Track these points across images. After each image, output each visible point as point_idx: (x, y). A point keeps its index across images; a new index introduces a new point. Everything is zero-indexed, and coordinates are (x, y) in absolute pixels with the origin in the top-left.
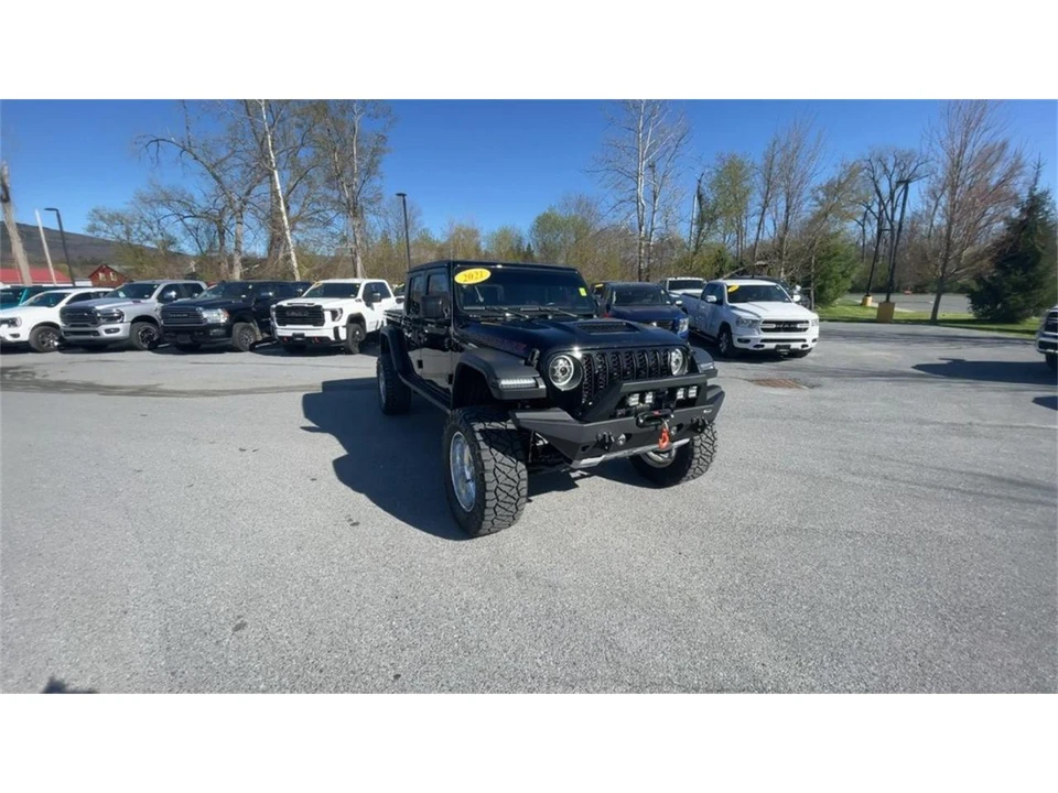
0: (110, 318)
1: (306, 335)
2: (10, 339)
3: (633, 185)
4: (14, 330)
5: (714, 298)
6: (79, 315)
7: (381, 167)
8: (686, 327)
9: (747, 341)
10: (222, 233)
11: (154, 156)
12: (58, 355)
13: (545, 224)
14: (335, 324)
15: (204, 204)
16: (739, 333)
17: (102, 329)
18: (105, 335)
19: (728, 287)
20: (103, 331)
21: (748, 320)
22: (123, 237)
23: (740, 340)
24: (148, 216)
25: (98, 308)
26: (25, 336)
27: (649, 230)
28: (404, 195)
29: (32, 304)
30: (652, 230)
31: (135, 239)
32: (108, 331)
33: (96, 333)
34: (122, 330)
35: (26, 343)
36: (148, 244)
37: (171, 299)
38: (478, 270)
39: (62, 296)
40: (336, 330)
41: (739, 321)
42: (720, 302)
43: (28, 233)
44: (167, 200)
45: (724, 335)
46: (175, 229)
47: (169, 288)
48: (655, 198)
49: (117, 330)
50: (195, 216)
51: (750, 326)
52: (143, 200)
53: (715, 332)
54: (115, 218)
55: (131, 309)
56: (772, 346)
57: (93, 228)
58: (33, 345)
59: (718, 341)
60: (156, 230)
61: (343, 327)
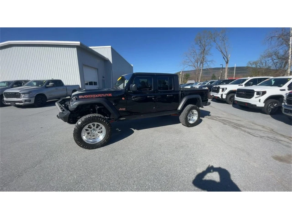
1: (214, 96)
11: (270, 42)
14: (222, 93)
22: (255, 67)
24: (263, 61)
40: (222, 95)
46: (270, 64)
52: (263, 56)
54: (255, 63)
60: (264, 65)
61: (225, 94)
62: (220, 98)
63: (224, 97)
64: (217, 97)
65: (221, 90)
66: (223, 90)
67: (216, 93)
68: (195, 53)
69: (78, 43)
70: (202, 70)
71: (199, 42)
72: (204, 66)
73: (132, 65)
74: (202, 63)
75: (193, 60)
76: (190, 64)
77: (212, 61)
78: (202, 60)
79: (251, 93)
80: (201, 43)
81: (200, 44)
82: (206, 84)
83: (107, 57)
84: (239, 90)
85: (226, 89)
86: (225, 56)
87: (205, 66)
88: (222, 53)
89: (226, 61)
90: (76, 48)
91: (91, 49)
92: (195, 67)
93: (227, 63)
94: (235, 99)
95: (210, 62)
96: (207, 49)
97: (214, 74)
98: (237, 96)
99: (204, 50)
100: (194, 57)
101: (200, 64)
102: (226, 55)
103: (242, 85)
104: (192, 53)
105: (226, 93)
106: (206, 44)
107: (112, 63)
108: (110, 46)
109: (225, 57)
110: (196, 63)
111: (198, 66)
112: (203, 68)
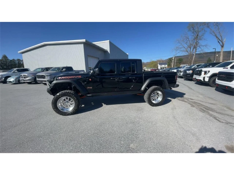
1: (196, 78)
14: (205, 76)
40: (204, 78)
61: (207, 77)
62: (202, 80)
63: (207, 80)
64: (199, 80)
65: (203, 73)
66: (205, 73)
67: (198, 76)
68: (188, 40)
69: (84, 40)
71: (191, 29)
72: (197, 50)
73: (128, 54)
74: (195, 47)
75: (186, 46)
76: (182, 49)
77: (206, 46)
78: (196, 45)
79: (231, 75)
80: (194, 29)
81: (192, 31)
82: (192, 67)
83: (106, 49)
84: (220, 73)
85: (209, 71)
86: (219, 40)
87: (199, 51)
88: (217, 37)
89: (221, 45)
90: (83, 44)
91: (94, 44)
92: (188, 52)
93: (222, 46)
94: (217, 82)
95: (204, 47)
96: (200, 34)
97: (209, 58)
98: (218, 79)
99: (198, 35)
100: (187, 43)
101: (193, 49)
102: (221, 39)
103: (227, 68)
104: (185, 40)
105: (209, 76)
106: (199, 30)
107: (109, 53)
108: (109, 41)
109: (220, 42)
110: (189, 49)
111: (191, 50)
112: (197, 53)
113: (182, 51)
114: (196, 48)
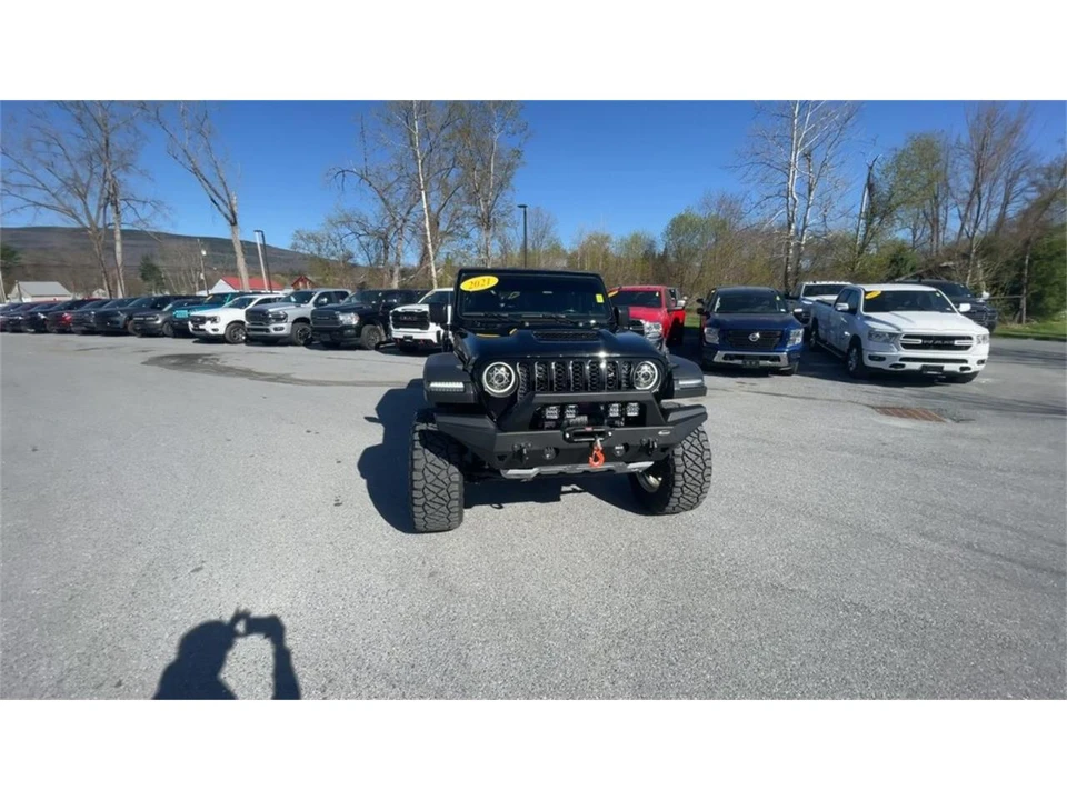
0: (279, 319)
1: (414, 337)
2: (212, 333)
3: (784, 179)
4: (214, 326)
5: (846, 306)
6: (258, 316)
7: (512, 182)
8: (799, 340)
9: (882, 359)
10: (387, 248)
11: (340, 185)
12: (243, 346)
13: (679, 226)
14: (438, 328)
15: (375, 224)
16: (871, 348)
17: (271, 327)
18: (273, 332)
19: (866, 293)
20: (273, 329)
21: (884, 334)
22: (316, 253)
23: (872, 358)
24: (333, 236)
25: (271, 310)
26: (222, 331)
27: (801, 227)
28: (525, 207)
29: (231, 306)
30: (805, 227)
31: (324, 254)
32: (276, 329)
33: (267, 330)
34: (286, 328)
35: (223, 336)
36: (333, 258)
37: (323, 304)
38: (486, 278)
39: (251, 300)
40: (439, 333)
41: (872, 334)
42: (853, 311)
43: (249, 248)
44: (347, 222)
45: (855, 351)
46: (353, 245)
47: (322, 295)
48: (810, 191)
49: (282, 329)
50: (368, 234)
51: (887, 341)
52: (331, 222)
53: (845, 346)
54: (312, 238)
55: (294, 312)
56: (917, 366)
57: (295, 246)
58: (227, 337)
59: (847, 356)
60: (339, 247)
62: (435, 341)
64: (423, 340)
67: (418, 330)
68: (58, 149)
70: (118, 236)
74: (111, 199)
75: (54, 182)
76: (36, 195)
78: (112, 191)
86: (216, 193)
87: (129, 220)
88: (201, 179)
89: (227, 217)
92: (72, 215)
93: (234, 223)
96: (119, 142)
99: (107, 145)
101: (105, 206)
102: (222, 194)
104: (40, 144)
109: (218, 200)
110: (76, 199)
112: (125, 227)
113: (36, 204)
114: (115, 204)
